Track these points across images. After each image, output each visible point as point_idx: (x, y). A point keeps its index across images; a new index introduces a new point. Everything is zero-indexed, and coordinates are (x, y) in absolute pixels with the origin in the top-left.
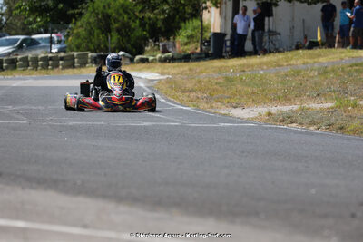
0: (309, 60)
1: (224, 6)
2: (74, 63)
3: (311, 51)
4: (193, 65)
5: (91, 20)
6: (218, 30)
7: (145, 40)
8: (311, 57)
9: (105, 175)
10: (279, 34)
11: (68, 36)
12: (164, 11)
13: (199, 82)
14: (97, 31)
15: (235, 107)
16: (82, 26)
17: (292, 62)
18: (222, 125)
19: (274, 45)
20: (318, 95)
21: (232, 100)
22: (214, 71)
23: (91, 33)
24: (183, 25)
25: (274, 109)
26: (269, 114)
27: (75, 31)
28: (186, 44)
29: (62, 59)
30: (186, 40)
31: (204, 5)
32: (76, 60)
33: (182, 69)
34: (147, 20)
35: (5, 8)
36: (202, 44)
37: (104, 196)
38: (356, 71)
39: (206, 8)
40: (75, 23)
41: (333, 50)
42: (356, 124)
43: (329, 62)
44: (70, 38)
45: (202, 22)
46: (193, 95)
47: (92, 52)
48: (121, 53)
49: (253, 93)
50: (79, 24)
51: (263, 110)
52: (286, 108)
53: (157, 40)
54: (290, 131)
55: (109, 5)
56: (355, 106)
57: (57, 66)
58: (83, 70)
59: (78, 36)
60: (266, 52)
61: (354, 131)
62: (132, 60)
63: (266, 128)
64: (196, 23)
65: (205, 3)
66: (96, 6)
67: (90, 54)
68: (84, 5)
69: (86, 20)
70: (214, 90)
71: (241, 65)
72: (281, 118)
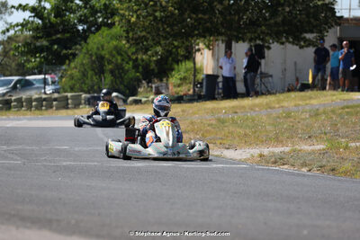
0: (300, 103)
1: (216, 48)
2: (68, 104)
3: (302, 94)
4: (188, 105)
5: (84, 62)
6: (210, 72)
7: (139, 82)
8: (302, 99)
9: (99, 215)
10: (271, 76)
11: (62, 77)
12: (157, 53)
13: (192, 123)
14: (90, 73)
15: (227, 149)
16: (76, 68)
17: (283, 104)
19: (266, 87)
20: (310, 137)
21: (225, 142)
22: (207, 113)
23: (84, 74)
24: (176, 66)
25: (266, 151)
26: (261, 156)
27: (69, 73)
28: (179, 86)
29: (55, 100)
30: (179, 82)
31: (197, 47)
32: (70, 101)
33: (174, 110)
34: (140, 62)
36: (195, 85)
37: (98, 236)
38: (348, 113)
39: (199, 50)
40: (69, 65)
41: (324, 92)
42: (347, 166)
43: (320, 104)
44: (64, 79)
45: (195, 63)
47: (86, 93)
48: (115, 94)
49: (246, 135)
50: (73, 65)
51: (256, 151)
52: (278, 150)
53: (149, 81)
54: (283, 172)
55: (102, 46)
56: (346, 148)
57: (52, 107)
58: (76, 111)
59: (72, 77)
60: (257, 94)
61: (345, 173)
62: (125, 101)
63: (258, 169)
64: (189, 64)
65: (198, 45)
66: (89, 48)
67: (83, 96)
68: (78, 46)
69: (80, 61)
70: (207, 131)
71: (233, 107)
72: (273, 159)
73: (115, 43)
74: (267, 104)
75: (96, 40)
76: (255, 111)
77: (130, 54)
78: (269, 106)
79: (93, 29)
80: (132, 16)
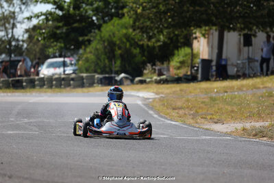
1: (211, 36)
2: (83, 83)
4: (184, 86)
5: (98, 47)
6: (206, 56)
7: (144, 64)
10: (257, 61)
11: (78, 60)
12: (159, 41)
13: (188, 101)
14: (103, 56)
15: (216, 123)
16: (91, 52)
17: (267, 85)
18: (204, 137)
19: (253, 70)
21: (214, 117)
22: (202, 92)
23: (98, 58)
24: (176, 52)
25: (248, 125)
26: (244, 129)
27: (85, 56)
28: (179, 68)
29: (73, 79)
30: (178, 65)
31: (194, 36)
32: (85, 81)
33: (174, 89)
34: (145, 47)
35: (26, 36)
36: (192, 67)
39: (196, 38)
40: (85, 50)
44: (80, 62)
45: (192, 50)
46: (181, 112)
47: (99, 74)
48: (123, 75)
49: (232, 111)
50: (88, 50)
51: (239, 126)
52: (258, 124)
53: (154, 64)
54: (261, 144)
55: (114, 34)
58: (91, 89)
59: (87, 60)
60: (245, 76)
64: (187, 50)
65: (195, 33)
66: (102, 35)
67: (97, 76)
68: (92, 34)
69: (94, 47)
70: (200, 108)
71: (224, 87)
72: (254, 133)
73: (124, 31)
74: (252, 85)
75: (108, 29)
76: (242, 91)
77: (136, 40)
78: (255, 87)
79: (107, 18)
80: (139, 8)
